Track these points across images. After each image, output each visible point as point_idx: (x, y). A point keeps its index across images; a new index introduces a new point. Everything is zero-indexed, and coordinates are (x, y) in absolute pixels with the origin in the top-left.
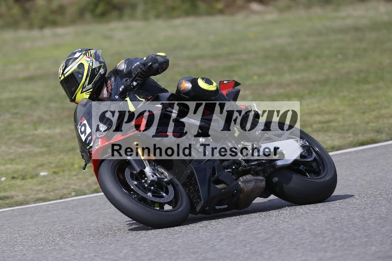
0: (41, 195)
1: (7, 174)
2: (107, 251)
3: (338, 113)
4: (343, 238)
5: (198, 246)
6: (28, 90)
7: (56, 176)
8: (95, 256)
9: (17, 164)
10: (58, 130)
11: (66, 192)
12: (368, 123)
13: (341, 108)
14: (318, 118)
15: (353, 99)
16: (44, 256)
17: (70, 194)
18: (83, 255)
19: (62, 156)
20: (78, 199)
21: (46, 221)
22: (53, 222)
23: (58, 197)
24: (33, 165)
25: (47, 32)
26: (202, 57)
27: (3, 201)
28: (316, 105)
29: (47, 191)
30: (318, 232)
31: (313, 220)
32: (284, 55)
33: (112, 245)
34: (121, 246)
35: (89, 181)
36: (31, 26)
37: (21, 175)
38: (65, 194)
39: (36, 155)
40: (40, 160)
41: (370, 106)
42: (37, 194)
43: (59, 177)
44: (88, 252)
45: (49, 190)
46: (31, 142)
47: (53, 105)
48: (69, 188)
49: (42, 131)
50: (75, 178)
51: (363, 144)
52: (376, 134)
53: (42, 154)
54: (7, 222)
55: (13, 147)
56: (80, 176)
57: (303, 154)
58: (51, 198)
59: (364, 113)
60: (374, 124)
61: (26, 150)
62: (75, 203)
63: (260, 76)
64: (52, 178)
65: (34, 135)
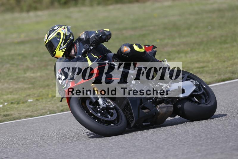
0: (29, 114)
1: (8, 101)
2: (69, 147)
3: (208, 62)
4: (212, 138)
5: (124, 144)
6: (20, 49)
7: (38, 102)
8: (62, 150)
9: (14, 94)
10: (39, 74)
11: (44, 112)
12: (227, 68)
13: (211, 59)
14: (197, 65)
15: (218, 53)
16: (31, 151)
17: (46, 113)
18: (55, 149)
19: (41, 90)
20: (52, 116)
21: (32, 129)
22: (37, 130)
23: (39, 114)
24: (24, 95)
25: (32, 14)
26: (126, 29)
27: (6, 117)
28: (195, 57)
29: (32, 111)
30: (197, 134)
31: (194, 127)
32: (175, 27)
33: (72, 144)
34: (77, 144)
35: (58, 105)
36: (21, 11)
37: (17, 101)
38: (43, 113)
39: (25, 89)
40: (29, 92)
41: (228, 57)
42: (26, 113)
43: (40, 102)
44: (58, 148)
45: (34, 110)
46: (23, 81)
47: (35, 59)
48: (46, 109)
49: (29, 74)
50: (49, 103)
51: (224, 81)
52: (231, 74)
53: (29, 89)
54: (9, 130)
55: (12, 85)
56: (53, 102)
57: (196, 90)
58: (35, 115)
59: (224, 62)
60: (231, 69)
61: (19, 86)
62: (50, 118)
63: (161, 40)
64: (35, 103)
65: (24, 77)
